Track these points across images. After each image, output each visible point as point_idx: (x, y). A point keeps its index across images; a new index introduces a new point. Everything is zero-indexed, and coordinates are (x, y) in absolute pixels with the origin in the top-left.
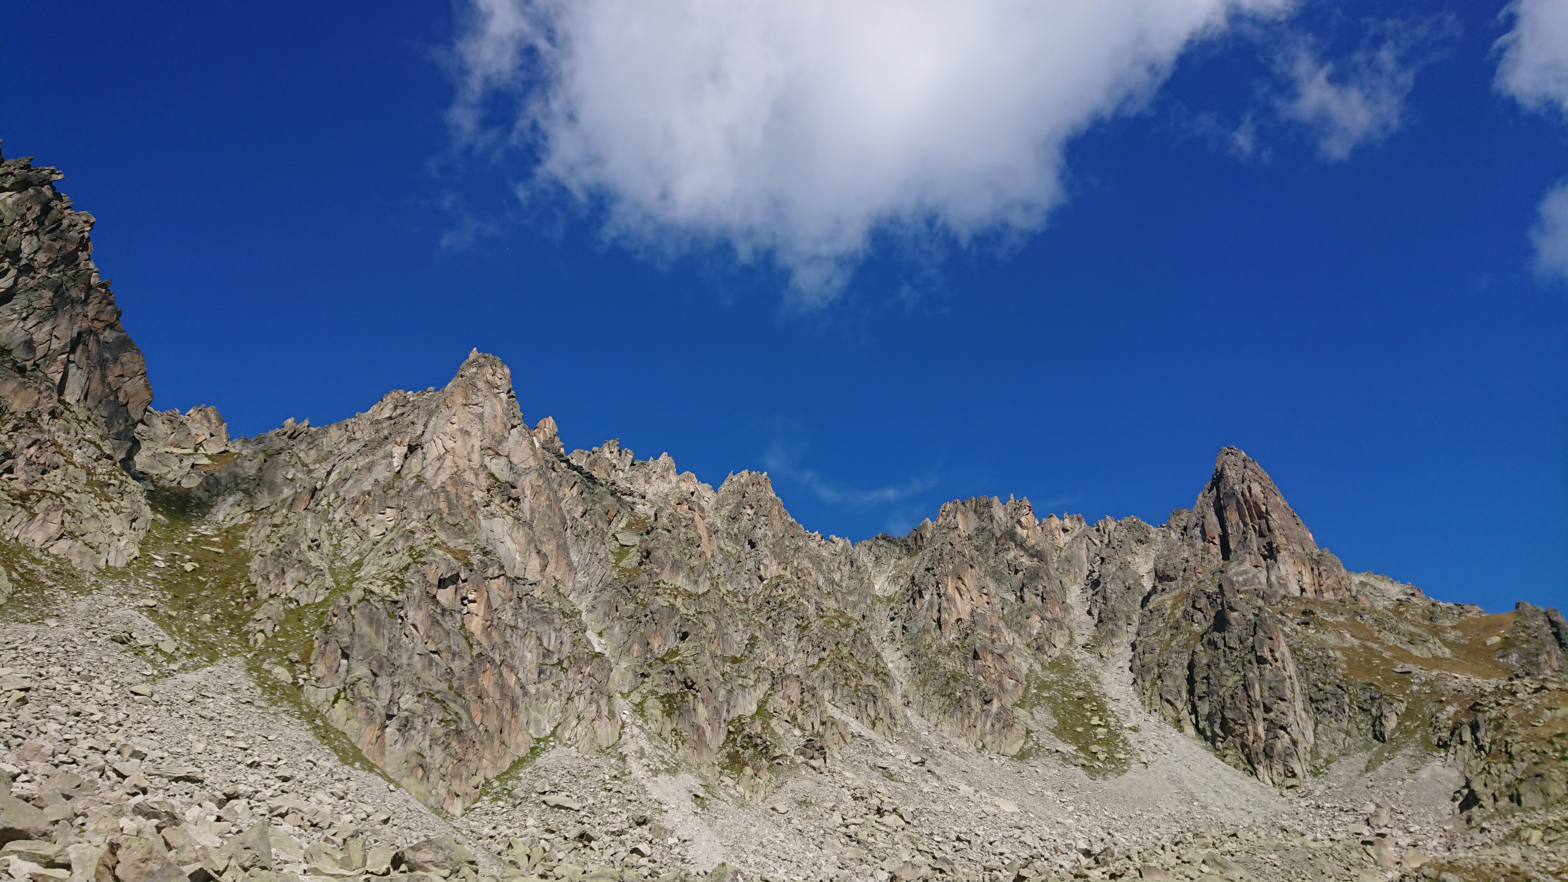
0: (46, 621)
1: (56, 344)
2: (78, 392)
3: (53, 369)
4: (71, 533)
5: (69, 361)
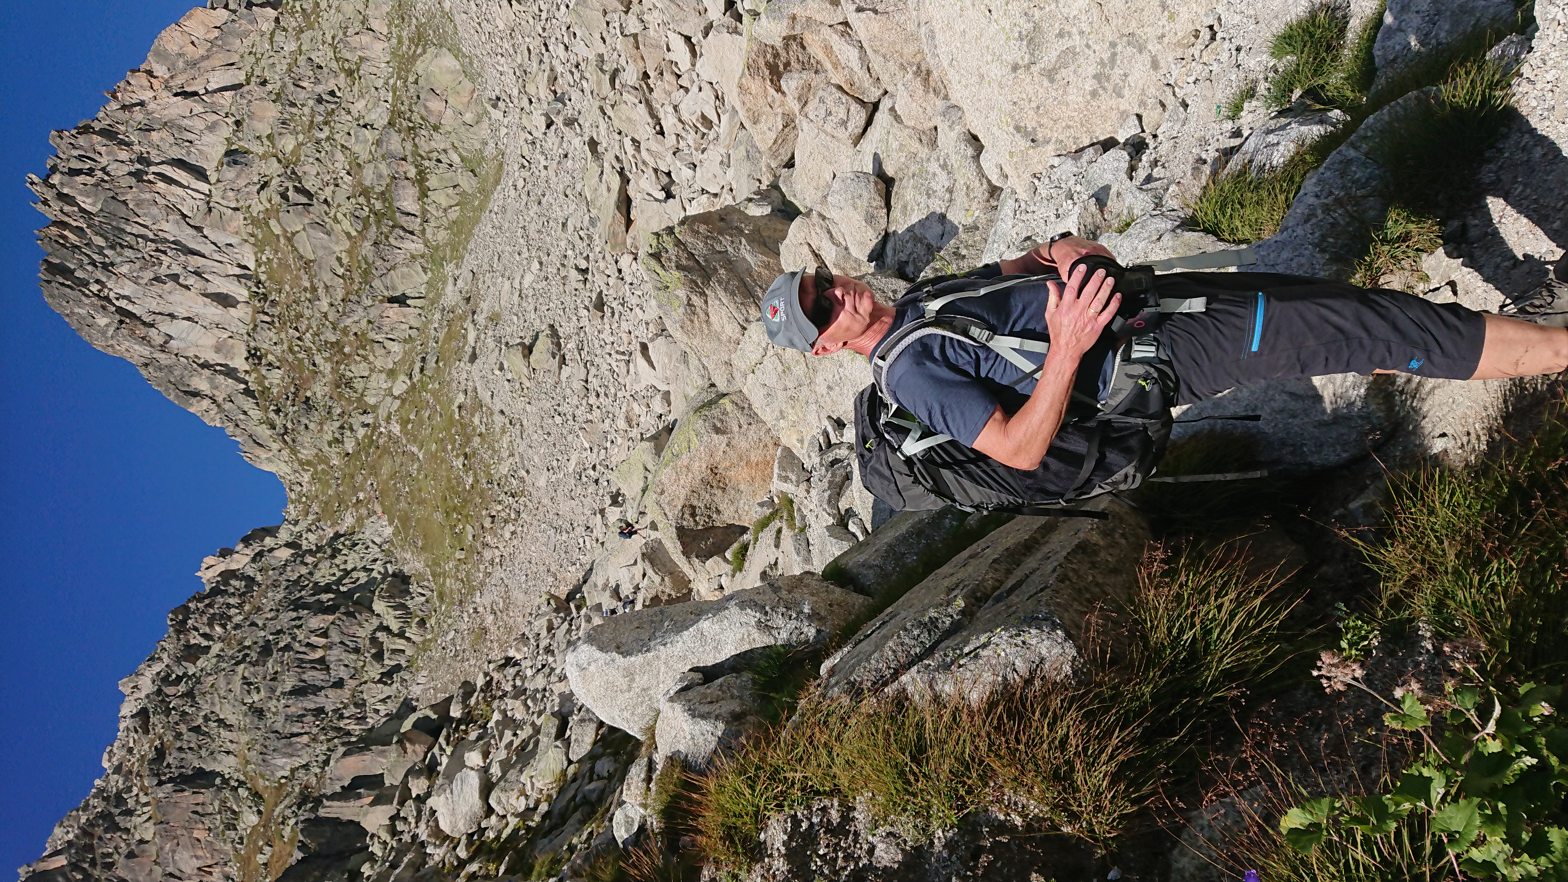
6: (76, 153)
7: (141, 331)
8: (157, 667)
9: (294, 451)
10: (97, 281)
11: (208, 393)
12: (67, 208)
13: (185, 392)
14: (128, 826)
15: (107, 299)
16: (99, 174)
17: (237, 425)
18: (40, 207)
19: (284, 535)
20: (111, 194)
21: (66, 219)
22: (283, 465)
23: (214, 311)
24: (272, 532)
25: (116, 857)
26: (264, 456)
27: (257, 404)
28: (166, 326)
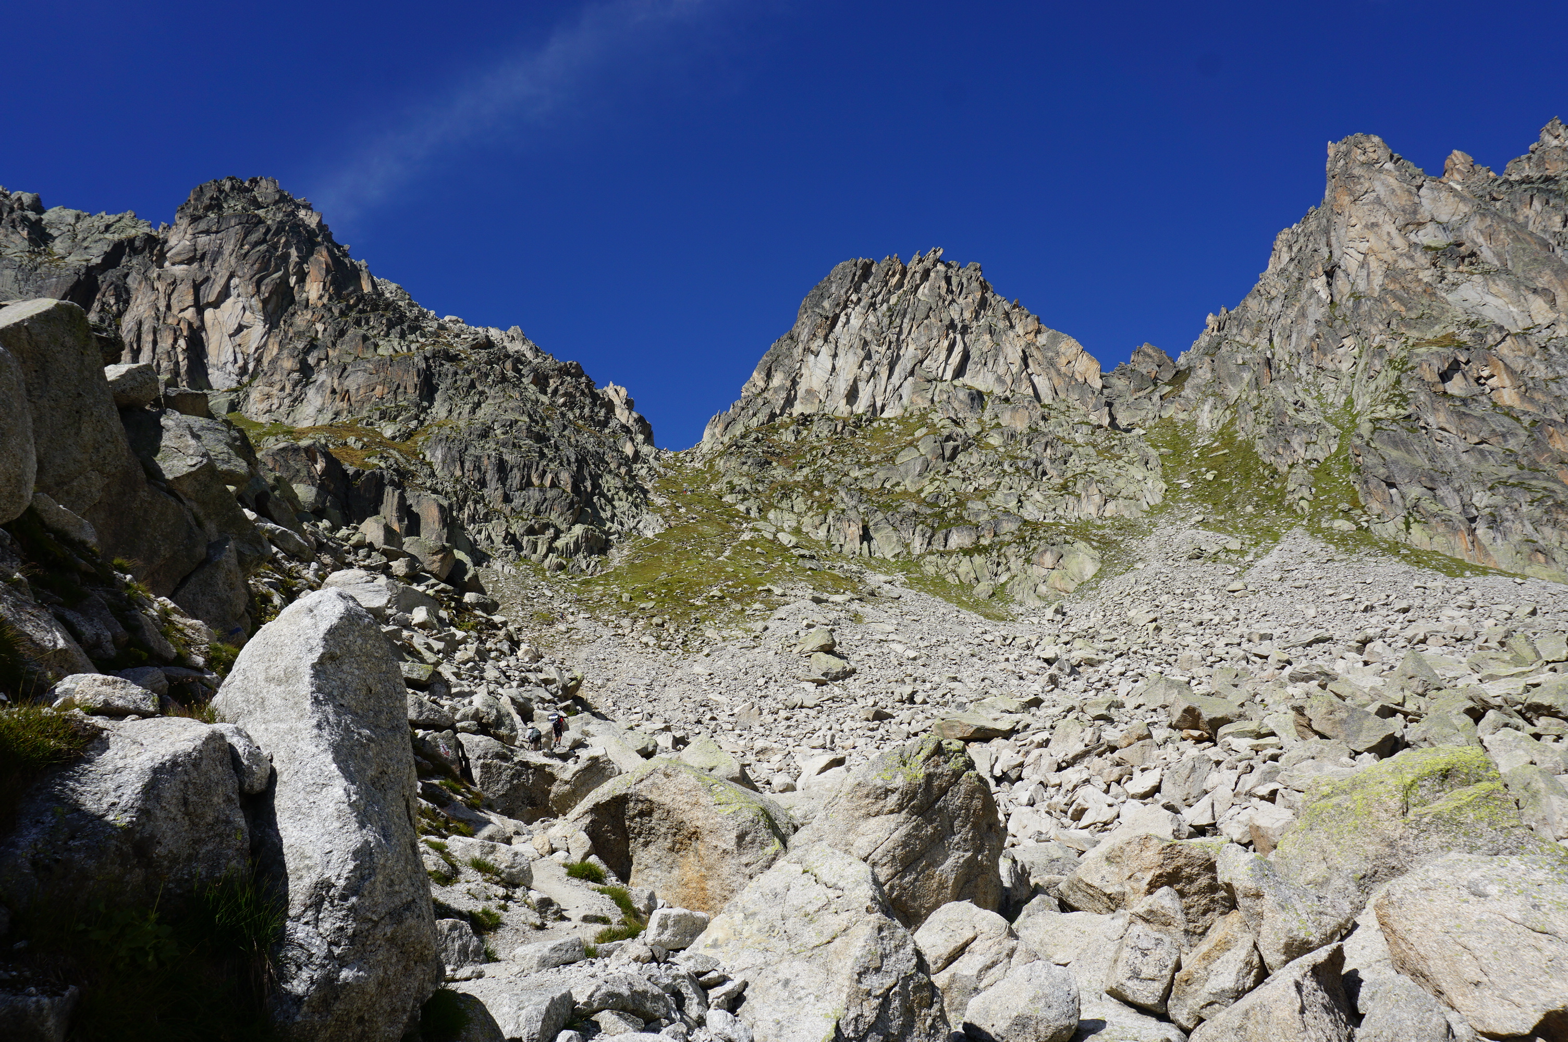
0: (1136, 566)
1: (1015, 369)
2: (1049, 392)
3: (1023, 387)
4: (1110, 495)
5: (1030, 375)
6: (964, 280)
7: (821, 333)
8: (529, 355)
9: (721, 454)
10: (859, 300)
11: (771, 385)
12: (918, 276)
13: (770, 369)
14: (392, 336)
15: (846, 307)
16: (949, 298)
17: (743, 409)
18: (916, 257)
19: (645, 449)
20: (934, 307)
21: (909, 275)
22: (709, 446)
23: (842, 387)
24: (649, 440)
25: (365, 327)
26: (717, 431)
27: (763, 424)
28: (825, 352)
